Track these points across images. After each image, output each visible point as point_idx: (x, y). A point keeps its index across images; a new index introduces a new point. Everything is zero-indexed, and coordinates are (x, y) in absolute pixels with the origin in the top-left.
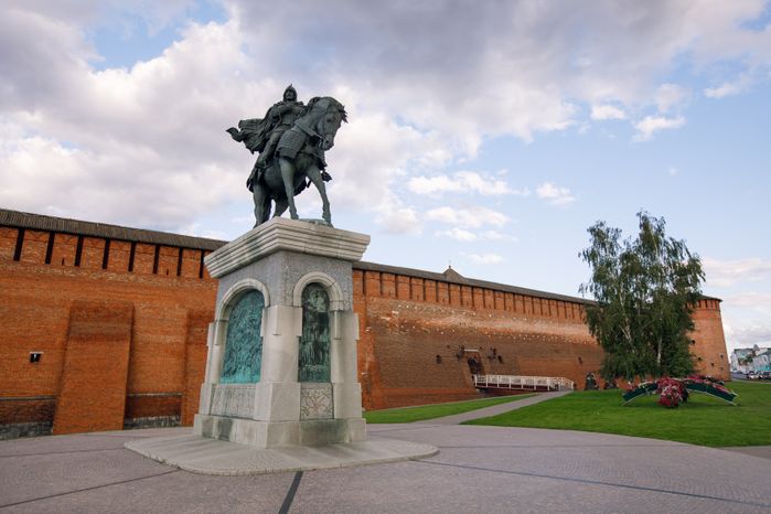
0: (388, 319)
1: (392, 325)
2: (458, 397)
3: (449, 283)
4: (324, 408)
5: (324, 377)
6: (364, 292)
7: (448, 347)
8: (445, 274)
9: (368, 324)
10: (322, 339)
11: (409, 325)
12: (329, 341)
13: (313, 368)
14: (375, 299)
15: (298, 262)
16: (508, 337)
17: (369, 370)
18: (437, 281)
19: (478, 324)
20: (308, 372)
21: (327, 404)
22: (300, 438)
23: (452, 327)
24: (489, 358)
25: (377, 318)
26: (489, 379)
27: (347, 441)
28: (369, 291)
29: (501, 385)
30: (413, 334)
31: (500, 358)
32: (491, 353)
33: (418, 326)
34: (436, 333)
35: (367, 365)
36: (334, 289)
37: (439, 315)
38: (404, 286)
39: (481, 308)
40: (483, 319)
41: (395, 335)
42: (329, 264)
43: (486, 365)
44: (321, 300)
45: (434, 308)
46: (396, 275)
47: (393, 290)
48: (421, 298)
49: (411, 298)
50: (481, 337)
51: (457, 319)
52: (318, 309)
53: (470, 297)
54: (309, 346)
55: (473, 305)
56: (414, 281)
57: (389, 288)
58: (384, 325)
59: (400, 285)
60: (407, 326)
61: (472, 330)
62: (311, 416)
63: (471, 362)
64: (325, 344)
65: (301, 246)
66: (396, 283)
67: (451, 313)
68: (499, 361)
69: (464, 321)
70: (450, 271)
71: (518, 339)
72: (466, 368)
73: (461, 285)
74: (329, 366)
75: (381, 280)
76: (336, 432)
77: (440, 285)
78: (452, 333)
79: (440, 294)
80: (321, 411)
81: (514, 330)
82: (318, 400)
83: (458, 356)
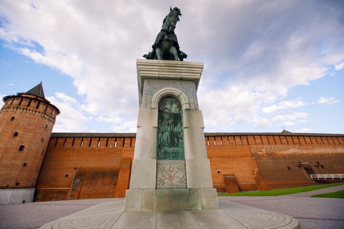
0: (261, 153)
1: (263, 155)
2: (304, 185)
3: (285, 136)
4: (178, 180)
5: (179, 155)
6: (248, 144)
7: (292, 162)
8: (283, 133)
9: (252, 156)
10: (176, 129)
11: (271, 154)
12: (182, 131)
13: (169, 150)
14: (254, 146)
15: (155, 84)
16: (322, 156)
17: (257, 174)
18: (279, 136)
19: (305, 152)
20: (166, 153)
21: (181, 176)
22: (155, 205)
23: (292, 154)
24: (316, 166)
25: (256, 153)
26: (319, 176)
27: (200, 208)
28: (250, 143)
29: (320, 179)
30: (273, 158)
31: (322, 166)
32: (316, 164)
33: (275, 155)
34: (285, 157)
35: (256, 172)
36: (182, 97)
37: (283, 149)
38: (265, 139)
39: (305, 144)
40: (307, 149)
41: (265, 159)
42: (178, 83)
43: (315, 169)
44: (175, 106)
45: (281, 147)
46: (260, 136)
47: (260, 142)
48: (274, 143)
49: (269, 144)
50: (309, 157)
51: (293, 150)
52: (173, 111)
53: (298, 140)
54: (166, 135)
55: (300, 144)
56: (269, 137)
57: (258, 141)
58: (259, 156)
59: (263, 139)
60: (270, 155)
61: (302, 154)
62: (166, 186)
63: (306, 169)
64: (179, 133)
65: (155, 74)
66: (261, 139)
67: (290, 148)
68: (322, 168)
69: (297, 151)
70: (284, 131)
71: (329, 156)
72: (305, 172)
73: (291, 136)
74: (183, 148)
75: (254, 139)
76: (188, 200)
77: (281, 137)
78: (292, 156)
79: (282, 141)
80: (175, 181)
81: (326, 153)
82: (173, 173)
83: (298, 166)
